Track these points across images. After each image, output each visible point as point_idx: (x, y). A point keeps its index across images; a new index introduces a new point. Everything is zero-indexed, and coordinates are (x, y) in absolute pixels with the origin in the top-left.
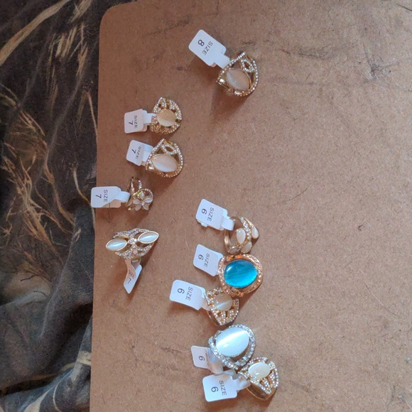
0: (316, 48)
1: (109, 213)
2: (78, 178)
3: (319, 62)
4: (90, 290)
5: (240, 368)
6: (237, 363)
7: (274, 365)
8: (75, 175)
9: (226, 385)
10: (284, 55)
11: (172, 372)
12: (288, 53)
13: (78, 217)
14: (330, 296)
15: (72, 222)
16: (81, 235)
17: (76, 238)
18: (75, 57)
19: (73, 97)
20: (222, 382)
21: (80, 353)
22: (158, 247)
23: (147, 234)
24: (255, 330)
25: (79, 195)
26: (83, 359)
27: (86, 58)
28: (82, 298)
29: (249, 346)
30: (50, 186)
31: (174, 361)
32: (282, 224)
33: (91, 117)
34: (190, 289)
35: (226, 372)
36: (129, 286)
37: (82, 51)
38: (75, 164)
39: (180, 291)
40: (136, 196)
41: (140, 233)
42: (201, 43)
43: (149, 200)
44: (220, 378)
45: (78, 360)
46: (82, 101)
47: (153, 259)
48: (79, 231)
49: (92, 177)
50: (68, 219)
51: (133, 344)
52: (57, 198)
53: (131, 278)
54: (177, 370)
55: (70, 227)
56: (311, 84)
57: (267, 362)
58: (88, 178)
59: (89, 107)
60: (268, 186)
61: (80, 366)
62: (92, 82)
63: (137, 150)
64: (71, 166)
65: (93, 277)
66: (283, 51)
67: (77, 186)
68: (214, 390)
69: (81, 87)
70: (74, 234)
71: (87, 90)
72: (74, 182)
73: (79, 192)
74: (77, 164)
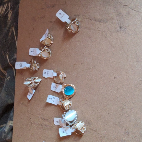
0: (101, 19)
1: (22, 71)
3: (102, 24)
4: (13, 99)
5: (73, 125)
6: (72, 123)
7: (84, 123)
8: (8, 57)
9: (67, 131)
10: (90, 20)
11: (46, 127)
12: (91, 20)
13: (8, 72)
14: (104, 100)
15: (5, 74)
17: (8, 80)
18: (7, 14)
19: (7, 29)
20: (66, 130)
21: (8, 121)
22: (41, 83)
23: (37, 79)
24: (77, 112)
25: (9, 64)
26: (10, 123)
27: (11, 15)
28: (10, 101)
29: (76, 118)
31: (47, 123)
32: (88, 76)
33: (14, 37)
34: (54, 98)
35: (67, 126)
36: (29, 97)
37: (10, 13)
39: (50, 99)
40: (34, 66)
41: (35, 78)
42: (60, 14)
43: (38, 67)
44: (65, 129)
45: (8, 124)
46: (11, 30)
47: (39, 87)
48: (9, 77)
49: (15, 58)
51: (30, 118)
53: (30, 94)
54: (48, 126)
56: (99, 31)
57: (82, 122)
58: (13, 58)
59: (14, 33)
60: (83, 64)
61: (9, 126)
62: (15, 24)
65: (14, 94)
66: (89, 19)
67: (9, 61)
68: (63, 132)
69: (10, 25)
70: (7, 78)
71: (13, 27)
72: (7, 60)
73: (9, 63)
74: (8, 53)
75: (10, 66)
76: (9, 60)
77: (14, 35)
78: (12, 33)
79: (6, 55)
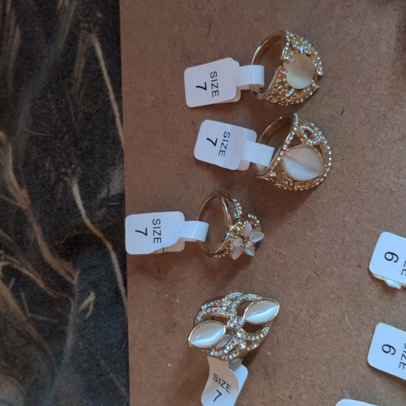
13: (83, 270)
15: (68, 278)
16: (96, 304)
17: (86, 310)
19: (61, 43)
25: (86, 227)
30: (20, 212)
33: (103, 81)
38: (75, 169)
41: (244, 304)
43: (258, 237)
46: (81, 48)
48: (92, 298)
50: (62, 273)
52: (36, 232)
53: (221, 390)
55: (65, 286)
58: (103, 195)
59: (97, 60)
62: (99, 15)
63: (220, 139)
64: (66, 174)
65: (127, 386)
67: (83, 212)
69: (76, 24)
70: (80, 303)
71: (89, 30)
72: (75, 206)
73: (88, 222)
74: (79, 169)
75: (93, 236)
76: (84, 205)
77: (100, 70)
78: (88, 63)
79: (66, 179)
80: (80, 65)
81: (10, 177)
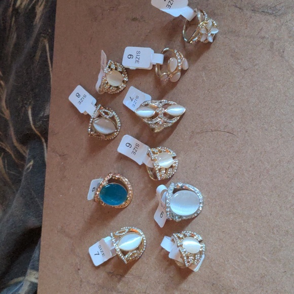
0: (269, 5)
2: (33, 115)
3: (271, 18)
4: (39, 216)
8: (30, 112)
10: (237, 10)
12: (240, 8)
13: (30, 150)
14: (273, 233)
15: (24, 154)
16: (33, 166)
17: (28, 169)
18: (34, 8)
19: (31, 42)
21: (29, 271)
25: (32, 130)
26: (32, 277)
27: (44, 9)
28: (32, 222)
30: (6, 121)
33: (47, 62)
37: (40, 3)
38: (31, 102)
45: (26, 278)
46: (40, 45)
48: (32, 163)
49: (45, 115)
50: (21, 151)
51: (79, 267)
52: (12, 131)
55: (22, 158)
56: (263, 38)
58: (41, 115)
59: (46, 52)
61: (28, 283)
62: (50, 31)
64: (26, 104)
65: (42, 204)
66: (236, 7)
67: (32, 123)
69: (39, 34)
70: (28, 164)
71: (45, 38)
72: (28, 119)
73: (33, 127)
74: (32, 102)
75: (36, 135)
76: (32, 119)
77: (47, 56)
78: (42, 53)
79: (26, 106)
80: (39, 53)
81: (4, 104)
